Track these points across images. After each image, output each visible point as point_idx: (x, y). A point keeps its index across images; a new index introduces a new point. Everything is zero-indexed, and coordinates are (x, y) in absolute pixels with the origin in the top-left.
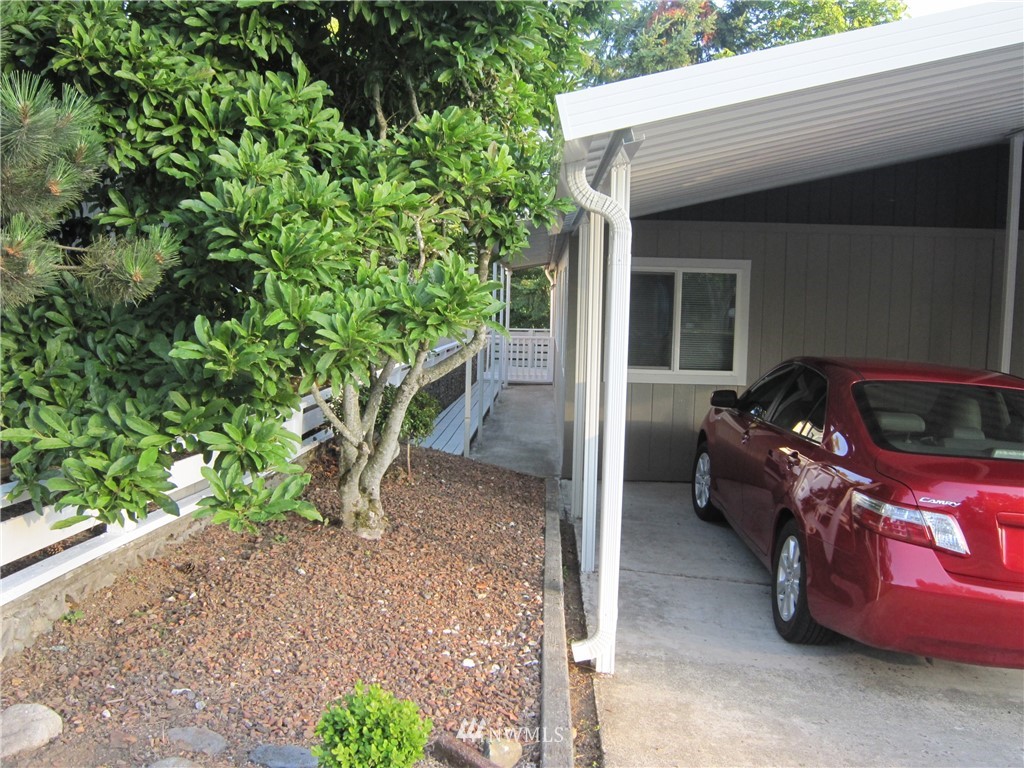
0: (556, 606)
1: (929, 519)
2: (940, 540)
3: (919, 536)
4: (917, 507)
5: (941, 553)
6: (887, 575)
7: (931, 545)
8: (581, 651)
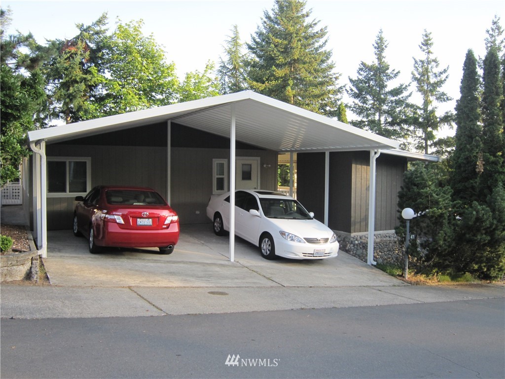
0: (32, 244)
1: (116, 217)
2: (118, 221)
3: (114, 221)
4: (113, 215)
5: (118, 224)
6: (107, 230)
7: (116, 222)
8: (39, 252)
